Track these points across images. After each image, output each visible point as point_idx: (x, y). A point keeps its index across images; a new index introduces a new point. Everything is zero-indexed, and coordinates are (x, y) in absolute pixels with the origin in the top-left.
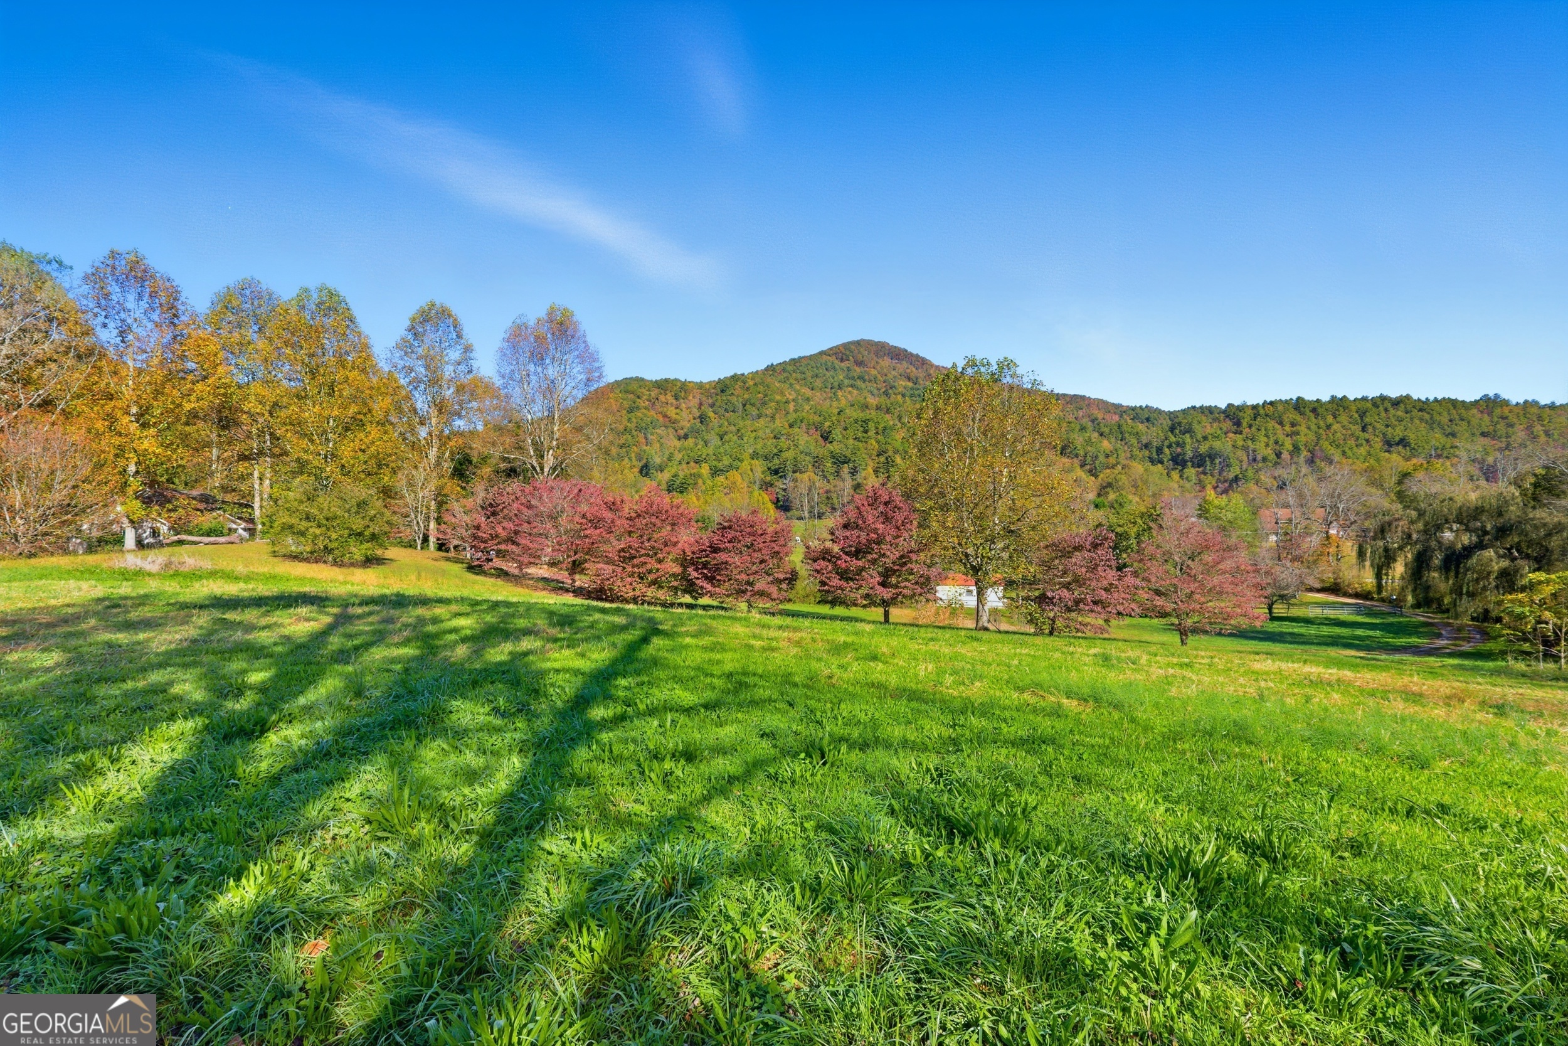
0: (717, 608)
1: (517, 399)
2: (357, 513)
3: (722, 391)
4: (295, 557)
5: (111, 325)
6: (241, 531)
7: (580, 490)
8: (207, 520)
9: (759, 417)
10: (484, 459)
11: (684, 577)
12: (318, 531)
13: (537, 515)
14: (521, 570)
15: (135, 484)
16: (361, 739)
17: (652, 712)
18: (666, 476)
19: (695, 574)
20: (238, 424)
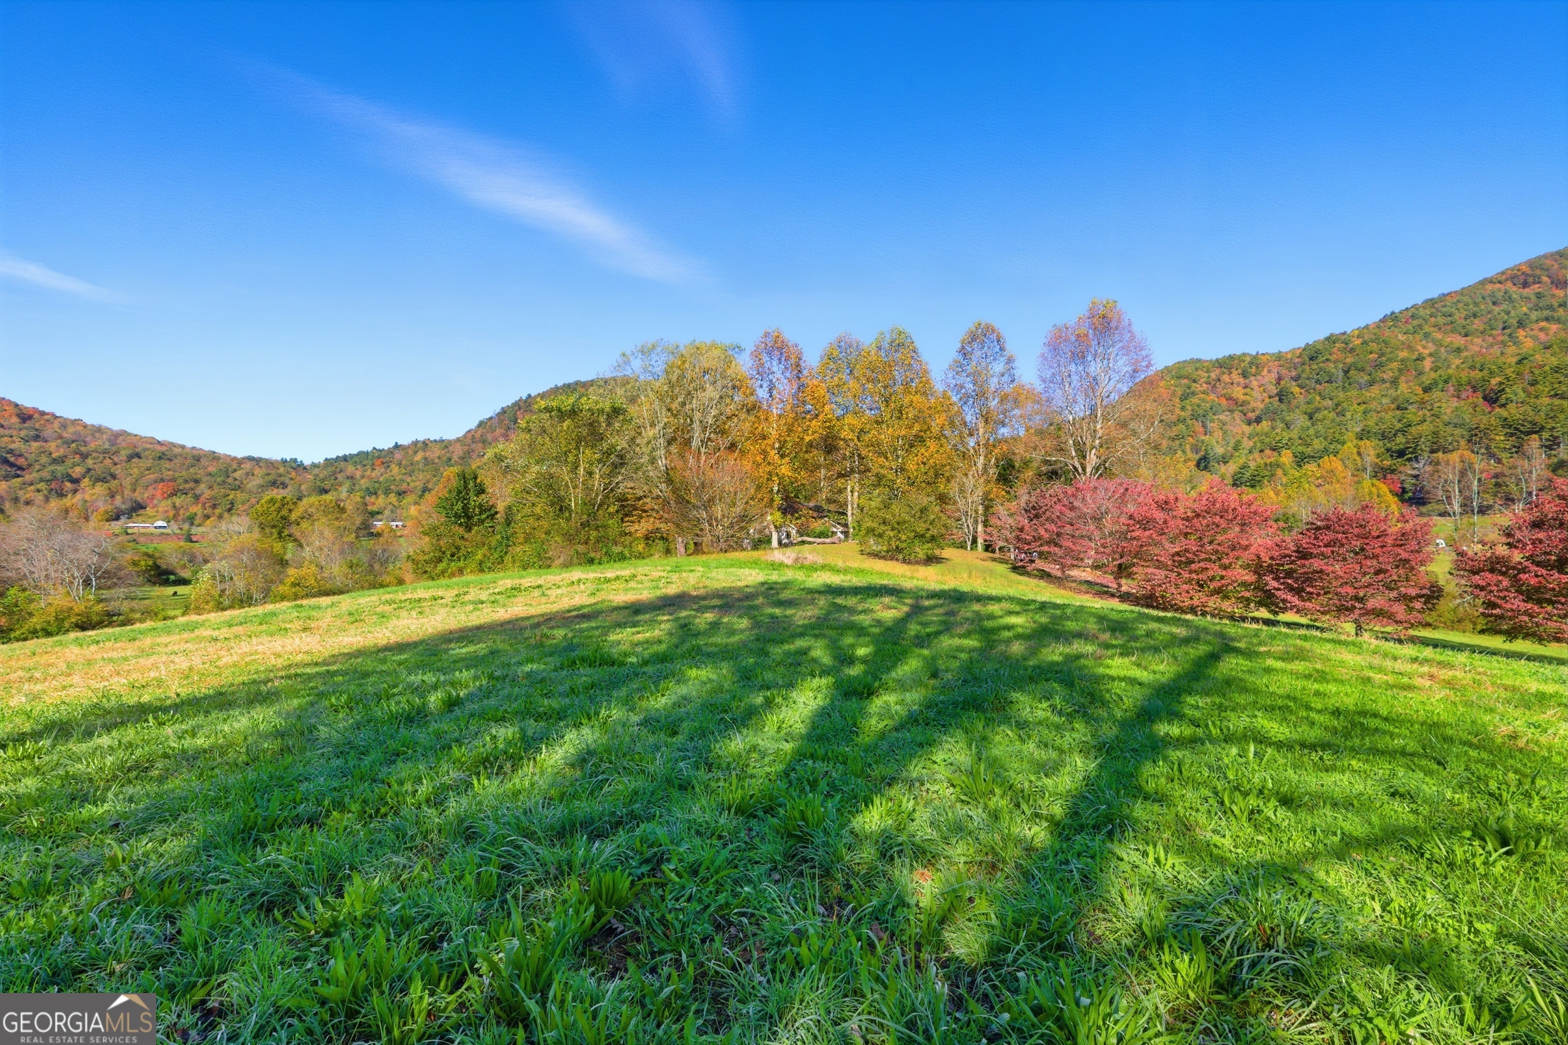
0: (1308, 627)
1: (1059, 401)
2: (920, 518)
3: (1312, 359)
4: (876, 555)
5: (765, 385)
6: (839, 534)
7: (1127, 490)
8: (818, 525)
9: (1371, 384)
10: (1026, 463)
11: (1259, 587)
12: (892, 534)
13: (1079, 517)
14: (1064, 572)
15: (778, 500)
16: (939, 713)
17: (1228, 739)
18: (1232, 468)
19: (1275, 584)
20: (837, 449)
